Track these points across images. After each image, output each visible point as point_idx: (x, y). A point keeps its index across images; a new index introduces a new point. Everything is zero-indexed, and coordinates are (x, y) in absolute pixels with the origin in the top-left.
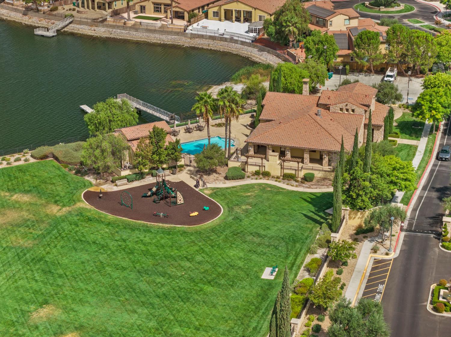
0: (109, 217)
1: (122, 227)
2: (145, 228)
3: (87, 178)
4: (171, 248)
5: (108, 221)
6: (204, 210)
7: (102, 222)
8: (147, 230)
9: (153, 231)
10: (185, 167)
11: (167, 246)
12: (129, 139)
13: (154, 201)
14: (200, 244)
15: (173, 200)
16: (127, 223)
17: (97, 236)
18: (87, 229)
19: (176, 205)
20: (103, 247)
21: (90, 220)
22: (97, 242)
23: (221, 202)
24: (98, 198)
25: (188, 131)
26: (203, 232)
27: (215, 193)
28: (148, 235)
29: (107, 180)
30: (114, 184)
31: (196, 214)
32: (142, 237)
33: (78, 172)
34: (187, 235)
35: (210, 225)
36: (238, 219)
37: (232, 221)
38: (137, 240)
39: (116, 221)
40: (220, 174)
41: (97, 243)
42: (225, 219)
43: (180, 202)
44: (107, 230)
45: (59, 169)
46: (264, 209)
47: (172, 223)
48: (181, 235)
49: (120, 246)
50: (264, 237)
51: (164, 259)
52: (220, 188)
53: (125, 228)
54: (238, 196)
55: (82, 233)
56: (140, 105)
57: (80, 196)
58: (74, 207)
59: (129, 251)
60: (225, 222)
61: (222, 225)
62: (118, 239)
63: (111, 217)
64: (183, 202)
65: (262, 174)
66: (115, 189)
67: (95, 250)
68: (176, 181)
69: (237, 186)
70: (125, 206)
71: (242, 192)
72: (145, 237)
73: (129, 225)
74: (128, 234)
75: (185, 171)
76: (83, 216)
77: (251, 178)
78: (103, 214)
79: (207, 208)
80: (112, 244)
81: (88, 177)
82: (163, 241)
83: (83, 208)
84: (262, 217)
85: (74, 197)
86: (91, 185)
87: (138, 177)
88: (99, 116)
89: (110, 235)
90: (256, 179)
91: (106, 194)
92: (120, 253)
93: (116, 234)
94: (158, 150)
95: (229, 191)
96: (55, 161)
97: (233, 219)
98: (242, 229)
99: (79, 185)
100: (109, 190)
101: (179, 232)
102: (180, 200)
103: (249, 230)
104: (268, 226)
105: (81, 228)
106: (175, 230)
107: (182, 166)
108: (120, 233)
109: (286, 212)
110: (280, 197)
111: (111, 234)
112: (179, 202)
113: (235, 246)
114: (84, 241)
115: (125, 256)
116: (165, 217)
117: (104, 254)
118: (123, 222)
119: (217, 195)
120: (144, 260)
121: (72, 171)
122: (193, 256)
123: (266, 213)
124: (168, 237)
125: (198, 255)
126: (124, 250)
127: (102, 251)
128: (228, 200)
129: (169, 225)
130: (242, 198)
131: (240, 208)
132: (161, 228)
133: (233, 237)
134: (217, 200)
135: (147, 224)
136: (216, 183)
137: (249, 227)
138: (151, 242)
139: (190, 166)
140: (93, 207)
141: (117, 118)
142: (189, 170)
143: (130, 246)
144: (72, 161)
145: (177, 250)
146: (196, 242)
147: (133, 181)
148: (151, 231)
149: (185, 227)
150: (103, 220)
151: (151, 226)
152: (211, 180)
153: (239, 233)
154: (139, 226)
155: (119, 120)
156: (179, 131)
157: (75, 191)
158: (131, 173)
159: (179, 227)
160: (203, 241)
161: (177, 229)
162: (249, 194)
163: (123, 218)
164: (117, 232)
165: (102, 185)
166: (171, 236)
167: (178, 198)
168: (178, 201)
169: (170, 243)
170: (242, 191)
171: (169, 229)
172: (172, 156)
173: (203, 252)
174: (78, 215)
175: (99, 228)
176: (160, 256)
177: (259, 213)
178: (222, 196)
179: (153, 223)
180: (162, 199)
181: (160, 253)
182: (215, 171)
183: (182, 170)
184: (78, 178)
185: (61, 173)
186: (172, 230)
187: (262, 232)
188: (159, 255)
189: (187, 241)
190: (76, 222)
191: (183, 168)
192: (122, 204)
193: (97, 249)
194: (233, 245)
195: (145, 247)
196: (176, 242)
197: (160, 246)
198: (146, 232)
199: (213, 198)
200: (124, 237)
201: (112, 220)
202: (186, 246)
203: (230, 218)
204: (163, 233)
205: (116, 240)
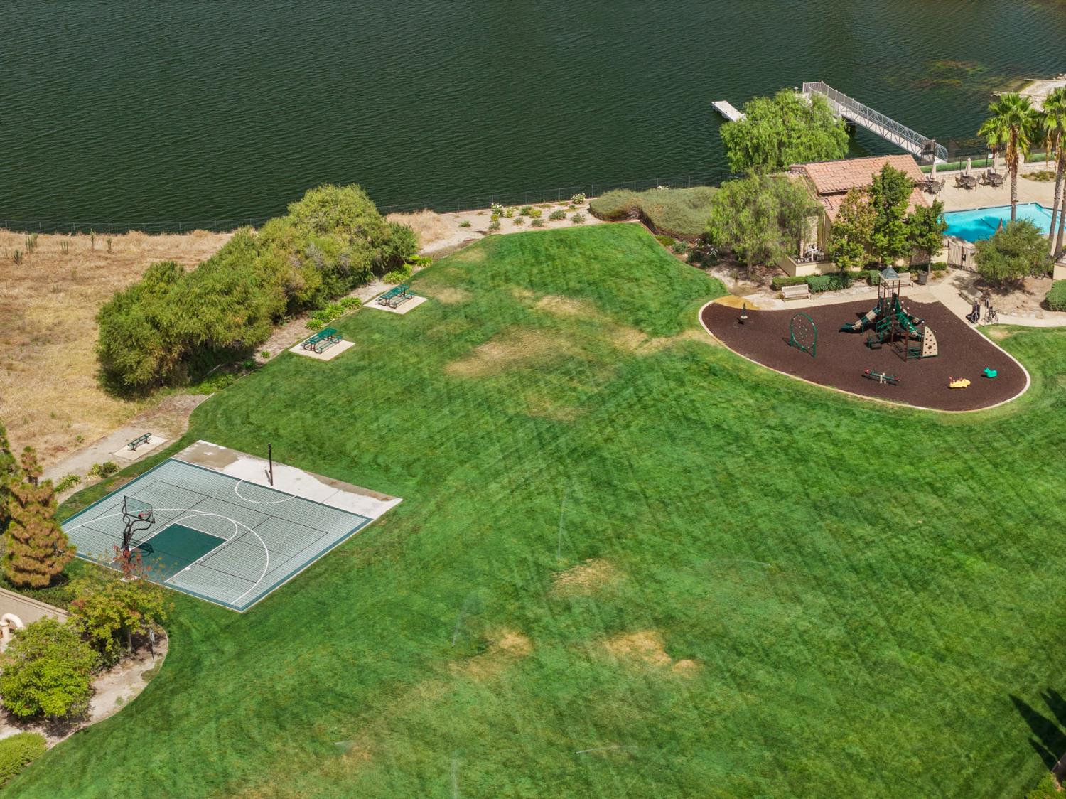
0: (758, 369)
1: (786, 397)
2: (840, 406)
3: (714, 274)
4: (896, 459)
5: (754, 378)
6: (985, 376)
7: (742, 381)
8: (844, 410)
9: (858, 414)
10: (948, 268)
11: (887, 453)
12: (821, 191)
13: (867, 344)
14: (967, 456)
15: (912, 344)
16: (799, 388)
17: (726, 411)
18: (703, 393)
19: (919, 358)
20: (737, 438)
21: (712, 372)
22: (725, 427)
23: (1027, 361)
24: (736, 323)
25: (965, 183)
26: (977, 428)
27: (1015, 339)
28: (846, 421)
29: (762, 284)
30: (778, 294)
31: (964, 383)
32: (830, 426)
33: (696, 258)
34: (939, 431)
35: (995, 413)
37: (1050, 409)
38: (818, 430)
39: (773, 382)
40: (1032, 294)
41: (723, 429)
42: (1032, 403)
43: (928, 351)
44: (751, 401)
45: (651, 247)
47: (903, 400)
48: (925, 430)
49: (777, 441)
51: (878, 482)
52: (1030, 329)
53: (793, 400)
55: (692, 401)
56: (855, 112)
57: (696, 313)
58: (679, 338)
59: (799, 456)
60: (1033, 411)
61: (1025, 417)
62: (773, 424)
63: (762, 370)
64: (935, 353)
66: (779, 305)
67: (718, 444)
68: (925, 302)
70: (799, 348)
72: (838, 426)
73: (804, 395)
74: (798, 415)
75: (949, 279)
76: (697, 363)
78: (743, 361)
79: (992, 373)
80: (760, 436)
81: (718, 271)
82: (878, 441)
83: (698, 344)
85: (681, 315)
86: (723, 290)
87: (835, 282)
88: (755, 131)
89: (757, 414)
91: (755, 315)
92: (776, 457)
93: (772, 412)
94: (887, 223)
95: (1049, 337)
96: (643, 226)
97: (1052, 406)
99: (695, 288)
100: (764, 307)
101: (919, 422)
102: (930, 347)
105: (691, 390)
106: (911, 418)
107: (941, 267)
108: (780, 410)
111: (759, 410)
112: (926, 352)
113: (1051, 471)
114: (695, 422)
115: (786, 467)
116: (889, 383)
117: (739, 456)
118: (790, 385)
119: (1020, 344)
120: (830, 479)
121: (681, 254)
122: (949, 483)
124: (892, 431)
125: (959, 482)
126: (785, 451)
127: (733, 448)
128: (1045, 359)
129: (898, 405)
132: (877, 408)
133: (1049, 447)
134: (1018, 355)
135: (846, 395)
136: (1020, 315)
138: (851, 438)
139: (961, 268)
140: (721, 342)
141: (799, 138)
142: (958, 279)
143: (801, 443)
144: (684, 231)
145: (912, 464)
146: (959, 451)
147: (822, 291)
148: (854, 414)
149: (936, 413)
150: (742, 375)
151: (856, 400)
152: (1008, 307)
154: (826, 399)
155: (802, 144)
156: (943, 182)
157: (684, 302)
158: (818, 272)
159: (920, 411)
160: (975, 451)
161: (917, 415)
163: (792, 377)
164: (774, 408)
165: (749, 294)
166: (899, 430)
167: (925, 342)
168: (925, 349)
169: (897, 447)
171: (895, 413)
172: (921, 240)
173: (972, 477)
174: (685, 358)
175: (732, 395)
176: (870, 474)
178: (1031, 348)
179: (859, 396)
180: (886, 340)
181: (871, 468)
182: (1020, 287)
183: (940, 277)
184: (696, 270)
185: (654, 256)
186: (904, 417)
188: (867, 472)
189: (936, 447)
190: (679, 374)
191: (943, 272)
192: (790, 343)
193: (722, 442)
194: (1045, 468)
195: (836, 449)
196: (911, 447)
197: (870, 450)
198: (841, 415)
199: (1010, 351)
200: (789, 420)
201: (765, 377)
202: (934, 458)
203: (1047, 403)
204: (882, 420)
205: (769, 427)
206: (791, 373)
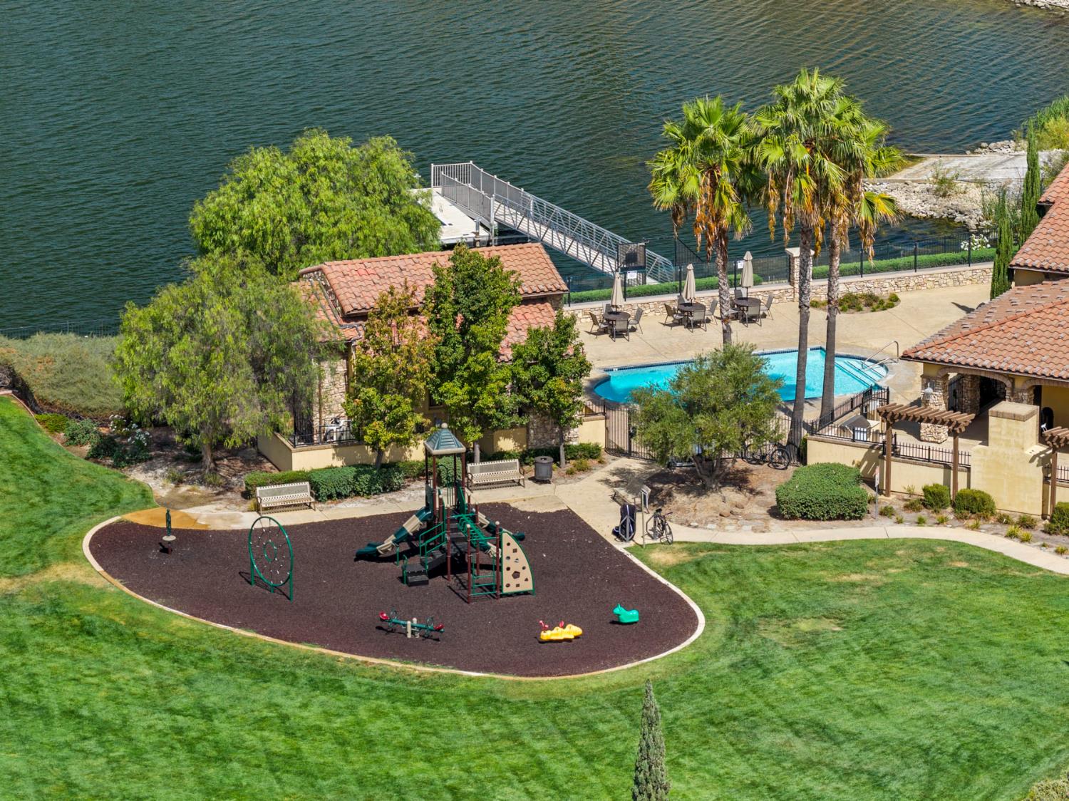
0: (175, 622)
1: (220, 664)
2: (318, 675)
3: (138, 475)
4: (400, 753)
5: (166, 637)
6: (616, 622)
7: (138, 641)
8: (324, 681)
9: (349, 686)
10: (606, 456)
11: (387, 744)
12: (348, 309)
13: (401, 579)
14: (539, 745)
15: (486, 576)
16: (248, 649)
17: (94, 689)
18: (58, 663)
19: (495, 597)
20: (101, 729)
21: (86, 630)
22: (85, 712)
23: (708, 599)
24: (154, 554)
25: (686, 317)
26: (575, 703)
27: (698, 564)
28: (323, 698)
29: (228, 488)
30: (250, 503)
31: (572, 631)
32: (290, 706)
33: (106, 450)
34: (498, 709)
35: (615, 680)
36: (759, 666)
37: (727, 670)
38: (265, 713)
39: (199, 640)
40: (760, 493)
41: (80, 717)
42: (696, 662)
43: (513, 582)
44: (147, 673)
45: (22, 435)
46: (899, 636)
47: (445, 662)
48: (471, 708)
49: (179, 731)
50: (842, 738)
51: (353, 788)
52: (731, 549)
53: (230, 669)
54: (800, 580)
55: (32, 676)
57: (80, 538)
58: (36, 579)
59: (214, 753)
60: (692, 674)
61: (671, 684)
62: (179, 707)
63: (182, 621)
64: (529, 586)
65: (954, 506)
66: (245, 520)
67: (62, 739)
68: (540, 510)
69: (810, 544)
70: (266, 587)
71: (824, 568)
72: (304, 706)
73: (253, 659)
74: (234, 691)
75: (601, 473)
76: (60, 616)
77: (894, 518)
78: (150, 610)
79: (630, 616)
80: (145, 723)
81: (146, 471)
82: (375, 728)
83: (71, 587)
84: (874, 667)
85: (50, 542)
86: (145, 497)
87: (365, 478)
89: (154, 692)
90: (921, 522)
91: (197, 538)
92: (168, 756)
93: (183, 688)
95: (766, 560)
96: (16, 401)
97: (732, 666)
98: (759, 705)
99: (92, 497)
100: (220, 526)
101: (464, 696)
102: (516, 575)
103: (789, 708)
104: (880, 703)
105: (35, 658)
106: (452, 690)
107: (592, 452)
108: (200, 685)
109: (994, 657)
110: (995, 599)
111: (160, 686)
112: (510, 584)
113: (694, 764)
114: (28, 707)
115: (183, 770)
116: (425, 637)
117: (97, 756)
118: (230, 645)
119: (705, 573)
120: (263, 785)
121: (79, 444)
122: (489, 786)
123: (897, 655)
124: (407, 711)
125: (510, 784)
126: (190, 746)
127: (91, 745)
128: (746, 594)
129: (432, 670)
130: (814, 589)
131: (788, 626)
132: (389, 676)
133: (703, 729)
134: (693, 589)
135: (335, 659)
136: (721, 526)
137: (794, 701)
138: (324, 724)
139: (629, 454)
140: (117, 582)
142: (619, 472)
143: (224, 735)
144: (92, 405)
145: (428, 760)
146: (526, 738)
147: (339, 495)
148: (342, 687)
149: (501, 682)
150: (143, 632)
151: (352, 666)
152: (701, 515)
153: (735, 719)
154: (296, 665)
156: (639, 314)
157: (64, 520)
159: (470, 679)
160: (558, 737)
161: (463, 685)
162: (856, 578)
163: (236, 631)
164: (189, 682)
165: (195, 504)
166: (421, 709)
167: (505, 564)
168: (507, 577)
169: (407, 735)
170: (830, 563)
171: (423, 683)
173: (536, 777)
174: (39, 610)
175: (115, 663)
176: (342, 777)
177: (868, 651)
178: (724, 577)
179: (360, 658)
180: (437, 570)
181: (347, 768)
182: (739, 481)
183: (583, 469)
184: (103, 472)
185: (25, 448)
186: (438, 689)
187: (845, 722)
188: (337, 773)
189: (485, 733)
190: (20, 634)
191: (591, 462)
192: (248, 578)
193: (71, 737)
194: (685, 761)
195: (290, 741)
196: (435, 734)
197: (355, 742)
198: (315, 688)
199: (680, 583)
200: (212, 701)
201: (185, 634)
202: (472, 750)
203: (725, 661)
204: (392, 696)
205: (172, 711)
206: (240, 626)
